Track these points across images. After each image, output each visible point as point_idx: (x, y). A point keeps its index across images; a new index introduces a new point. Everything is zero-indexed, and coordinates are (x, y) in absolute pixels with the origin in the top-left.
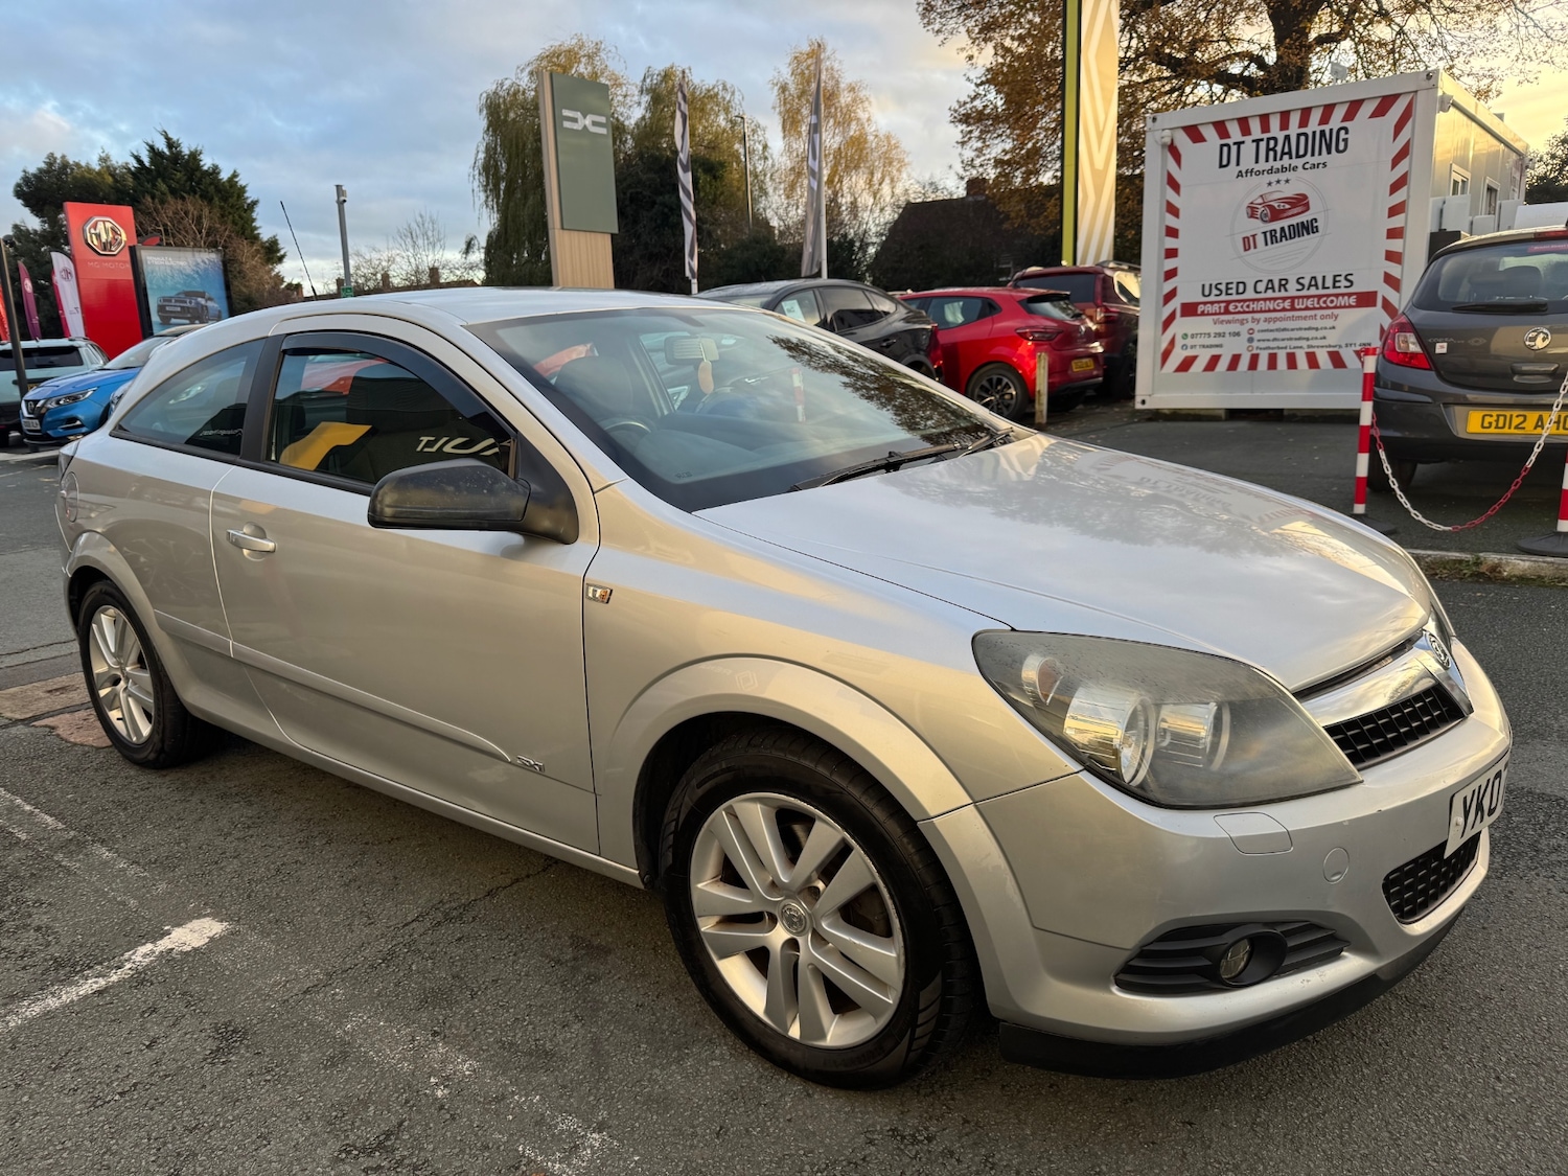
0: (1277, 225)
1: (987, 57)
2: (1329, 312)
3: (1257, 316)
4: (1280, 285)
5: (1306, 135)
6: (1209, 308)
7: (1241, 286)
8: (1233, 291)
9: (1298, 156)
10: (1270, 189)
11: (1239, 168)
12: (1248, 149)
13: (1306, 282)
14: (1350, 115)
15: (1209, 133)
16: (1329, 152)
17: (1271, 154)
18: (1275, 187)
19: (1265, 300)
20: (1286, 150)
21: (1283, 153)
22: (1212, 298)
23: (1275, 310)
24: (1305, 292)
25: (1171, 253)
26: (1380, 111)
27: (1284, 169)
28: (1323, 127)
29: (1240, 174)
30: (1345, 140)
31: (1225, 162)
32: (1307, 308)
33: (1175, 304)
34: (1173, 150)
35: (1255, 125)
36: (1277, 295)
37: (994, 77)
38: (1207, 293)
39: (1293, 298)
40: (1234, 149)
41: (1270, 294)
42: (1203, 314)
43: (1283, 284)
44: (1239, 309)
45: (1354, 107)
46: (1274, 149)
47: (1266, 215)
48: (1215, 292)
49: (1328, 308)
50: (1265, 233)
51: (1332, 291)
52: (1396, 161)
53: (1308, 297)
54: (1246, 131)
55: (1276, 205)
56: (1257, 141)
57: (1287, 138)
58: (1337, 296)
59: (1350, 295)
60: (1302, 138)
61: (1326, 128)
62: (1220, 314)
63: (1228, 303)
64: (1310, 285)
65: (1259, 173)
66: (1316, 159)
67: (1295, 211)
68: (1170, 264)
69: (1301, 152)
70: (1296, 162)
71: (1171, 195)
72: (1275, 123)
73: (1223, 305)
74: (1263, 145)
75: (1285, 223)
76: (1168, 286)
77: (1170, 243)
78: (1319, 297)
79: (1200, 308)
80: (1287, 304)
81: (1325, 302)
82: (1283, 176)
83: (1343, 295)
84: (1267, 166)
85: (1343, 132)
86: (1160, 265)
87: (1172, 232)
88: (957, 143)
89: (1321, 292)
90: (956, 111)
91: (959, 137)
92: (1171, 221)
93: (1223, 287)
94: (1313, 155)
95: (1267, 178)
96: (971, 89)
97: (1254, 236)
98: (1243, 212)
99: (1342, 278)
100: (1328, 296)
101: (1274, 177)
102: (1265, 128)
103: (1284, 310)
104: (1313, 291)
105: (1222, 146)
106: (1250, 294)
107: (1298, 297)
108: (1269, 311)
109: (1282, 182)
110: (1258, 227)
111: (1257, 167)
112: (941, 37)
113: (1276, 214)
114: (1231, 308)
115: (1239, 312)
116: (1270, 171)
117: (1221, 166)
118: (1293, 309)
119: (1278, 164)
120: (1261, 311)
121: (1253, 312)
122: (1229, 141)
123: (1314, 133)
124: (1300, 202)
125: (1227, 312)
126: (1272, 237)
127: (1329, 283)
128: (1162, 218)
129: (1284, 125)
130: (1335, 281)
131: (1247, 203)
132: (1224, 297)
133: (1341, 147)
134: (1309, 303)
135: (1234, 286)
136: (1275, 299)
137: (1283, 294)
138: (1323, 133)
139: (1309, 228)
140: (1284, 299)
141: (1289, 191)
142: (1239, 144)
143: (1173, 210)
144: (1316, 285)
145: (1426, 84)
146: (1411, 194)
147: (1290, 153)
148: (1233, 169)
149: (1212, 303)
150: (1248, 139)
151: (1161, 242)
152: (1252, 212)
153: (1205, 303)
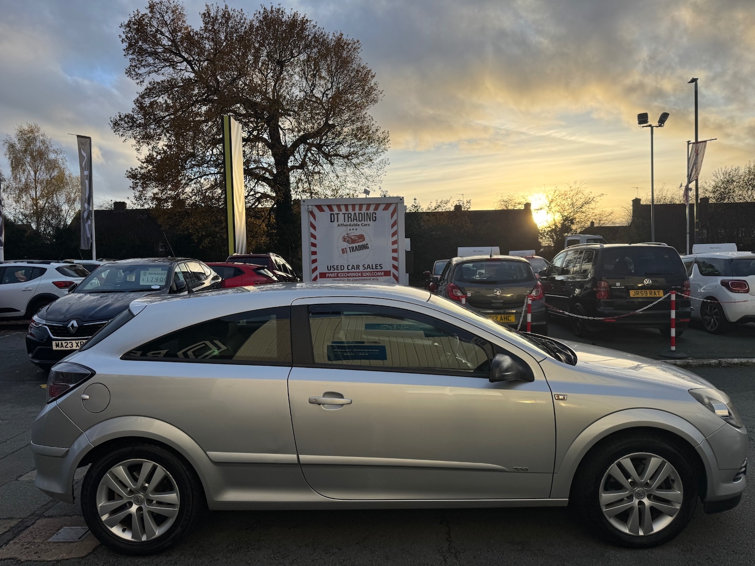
0: (354, 245)
1: (145, 151)
2: (375, 277)
3: (349, 278)
4: (357, 267)
5: (361, 213)
6: (330, 275)
7: (342, 267)
8: (340, 269)
9: (359, 221)
10: (350, 232)
11: (338, 223)
12: (341, 217)
13: (366, 266)
14: (376, 209)
15: (326, 208)
16: (370, 221)
17: (350, 219)
18: (352, 231)
19: (352, 272)
20: (355, 218)
21: (354, 219)
22: (331, 271)
23: (356, 276)
24: (366, 270)
25: (314, 253)
26: (386, 209)
27: (355, 225)
28: (367, 212)
29: (339, 225)
30: (375, 217)
31: (333, 220)
32: (367, 276)
33: (317, 273)
34: (312, 213)
35: (343, 208)
36: (356, 271)
37: (149, 160)
38: (329, 269)
39: (362, 272)
40: (336, 216)
41: (353, 270)
42: (328, 277)
43: (358, 267)
44: (342, 275)
45: (377, 206)
46: (350, 217)
47: (350, 241)
48: (332, 269)
49: (374, 276)
50: (350, 248)
51: (375, 270)
52: (393, 226)
53: (367, 272)
54: (340, 210)
55: (353, 238)
56: (344, 214)
57: (355, 213)
58: (377, 272)
59: (382, 272)
60: (360, 215)
61: (369, 212)
62: (335, 277)
63: (338, 273)
64: (367, 268)
65: (347, 225)
66: (366, 223)
67: (360, 240)
68: (314, 257)
69: (360, 220)
70: (358, 223)
71: (312, 230)
72: (350, 208)
73: (336, 274)
74: (346, 215)
75: (357, 245)
76: (314, 266)
77: (313, 249)
78: (371, 272)
79: (327, 275)
80: (360, 274)
81: (373, 274)
82: (355, 228)
83: (379, 272)
84: (349, 223)
85: (374, 214)
86: (310, 258)
87: (314, 245)
88: (130, 187)
89: (372, 270)
90: (130, 172)
91: (131, 185)
92: (313, 240)
93: (335, 267)
94: (364, 221)
95: (349, 228)
96: (139, 164)
97: (346, 249)
98: (341, 240)
99: (378, 266)
100: (374, 272)
101: (351, 228)
102: (347, 210)
103: (359, 276)
104: (369, 270)
105: (331, 214)
106: (346, 270)
107: (364, 272)
108: (353, 277)
109: (355, 230)
111: (345, 223)
112: (124, 138)
113: (353, 241)
114: (339, 275)
115: (342, 277)
116: (350, 225)
117: (331, 221)
118: (362, 276)
119: (352, 223)
120: (351, 277)
121: (348, 277)
122: (334, 213)
123: (364, 213)
124: (361, 237)
125: (338, 277)
126: (353, 249)
127: (374, 267)
128: (309, 240)
129: (354, 209)
130: (376, 267)
131: (342, 236)
132: (336, 271)
133: (374, 219)
134: (368, 274)
135: (340, 267)
136: (355, 272)
137: (358, 270)
139: (365, 247)
140: (359, 272)
141: (358, 233)
142: (338, 214)
143: (314, 237)
144: (370, 268)
145: (400, 201)
146: (399, 238)
147: (356, 219)
148: (336, 223)
149: (332, 273)
150: (341, 213)
151: (310, 249)
152: (344, 240)
153: (329, 273)
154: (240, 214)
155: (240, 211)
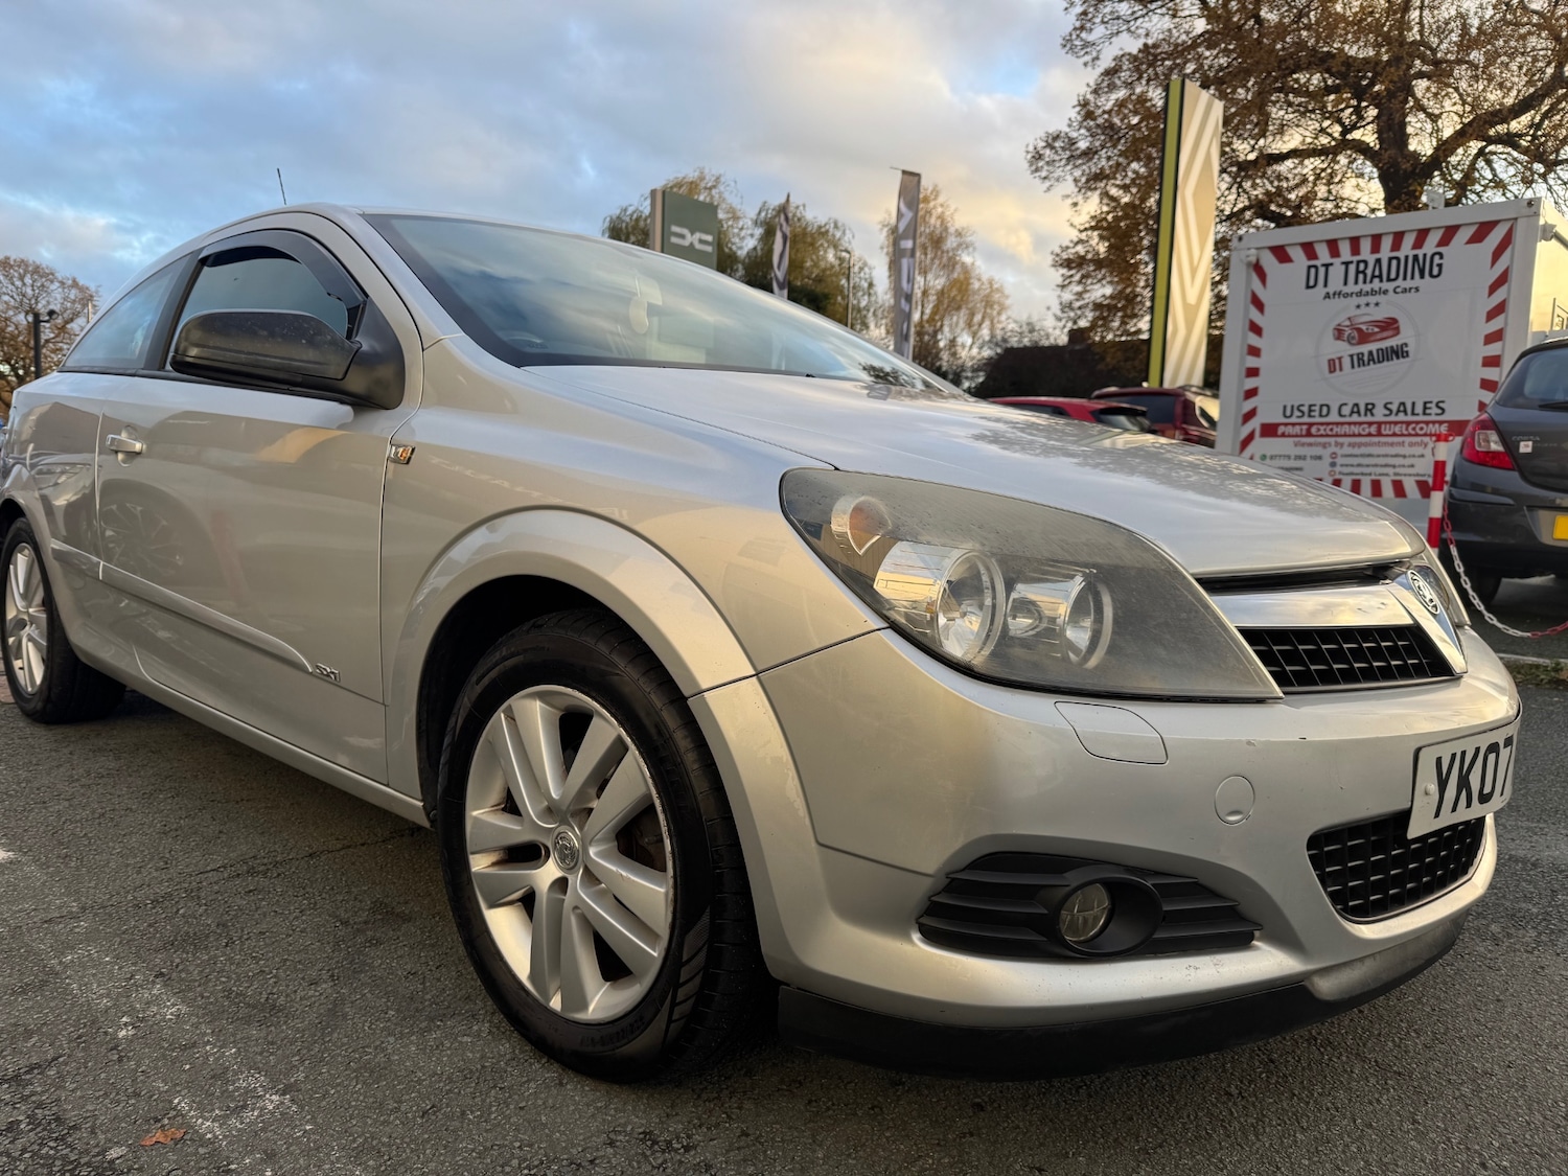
0: (1365, 349)
1: (1093, 205)
2: (1418, 439)
3: (1340, 440)
4: (1367, 409)
5: (1398, 259)
6: (1289, 430)
7: (1325, 410)
8: (1317, 414)
9: (1389, 280)
10: (1358, 312)
11: (1327, 290)
12: (1337, 271)
13: (1394, 407)
14: (1445, 240)
15: (1297, 254)
16: (1422, 276)
17: (1361, 276)
18: (1363, 310)
19: (1350, 424)
20: (1377, 273)
21: (1373, 277)
22: (1293, 420)
23: (1360, 435)
24: (1392, 418)
25: (1253, 372)
26: (1480, 235)
27: (1373, 292)
28: (1416, 252)
29: (1327, 296)
30: (1440, 266)
31: (1312, 283)
32: (1394, 435)
33: (1255, 424)
34: (1259, 270)
35: (1345, 249)
36: (1363, 419)
37: (1098, 224)
38: (1288, 413)
39: (1379, 424)
40: (1322, 271)
41: (1355, 418)
42: (1283, 435)
43: (1370, 408)
44: (1322, 432)
45: (1450, 233)
46: (1364, 272)
47: (1353, 338)
48: (1297, 413)
49: (1417, 435)
50: (1351, 356)
51: (1421, 418)
52: (1493, 288)
53: (1396, 423)
54: (1335, 252)
55: (1364, 327)
56: (1347, 264)
57: (1378, 261)
58: (1427, 423)
59: (1441, 423)
60: (1394, 262)
61: (1420, 253)
62: (1301, 436)
63: (1311, 425)
64: (1398, 411)
65: (1346, 295)
66: (1408, 283)
67: (1385, 334)
68: (1250, 383)
69: (1393, 276)
70: (1386, 285)
71: (1254, 314)
72: (1366, 245)
73: (1305, 427)
74: (1352, 268)
75: (1373, 347)
76: (1248, 406)
77: (1252, 362)
78: (1408, 423)
79: (1281, 430)
80: (1373, 429)
81: (1414, 429)
82: (1372, 299)
83: (1434, 422)
84: (1357, 289)
85: (1437, 257)
86: (1241, 383)
87: (1254, 351)
88: (1058, 286)
89: (1410, 418)
90: (1057, 255)
91: (1059, 280)
92: (1253, 340)
93: (1305, 409)
94: (1405, 278)
95: (1355, 300)
96: (1074, 235)
97: (1340, 359)
98: (1330, 334)
99: (1433, 405)
100: (1417, 423)
101: (1363, 300)
102: (1355, 250)
103: (1370, 435)
104: (1401, 417)
105: (1309, 267)
106: (1334, 417)
107: (1386, 423)
108: (1354, 435)
109: (1372, 306)
110: (1344, 350)
111: (1346, 290)
112: (1047, 184)
113: (1364, 338)
114: (1314, 430)
115: (1322, 436)
116: (1360, 294)
117: (1308, 287)
118: (1379, 434)
119: (1367, 288)
120: (1345, 435)
121: (1337, 435)
122: (1317, 263)
123: (1407, 257)
124: (1390, 326)
125: (1309, 434)
126: (1360, 361)
127: (1419, 409)
128: (1244, 338)
129: (1376, 248)
130: (1425, 408)
131: (1334, 325)
132: (1306, 419)
133: (1436, 271)
134: (1397, 429)
135: (1317, 408)
136: (1360, 424)
137: (1369, 418)
138: (1416, 258)
139: (1399, 353)
140: (1370, 424)
141: (1380, 314)
142: (1327, 266)
143: (1256, 329)
144: (1405, 412)
145: (1527, 211)
146: (1510, 321)
147: (1380, 277)
148: (1320, 290)
149: (1294, 424)
150: (1337, 261)
151: (1242, 360)
152: (1339, 333)
153: (1286, 425)
154: (1191, 312)
155: (1192, 299)
